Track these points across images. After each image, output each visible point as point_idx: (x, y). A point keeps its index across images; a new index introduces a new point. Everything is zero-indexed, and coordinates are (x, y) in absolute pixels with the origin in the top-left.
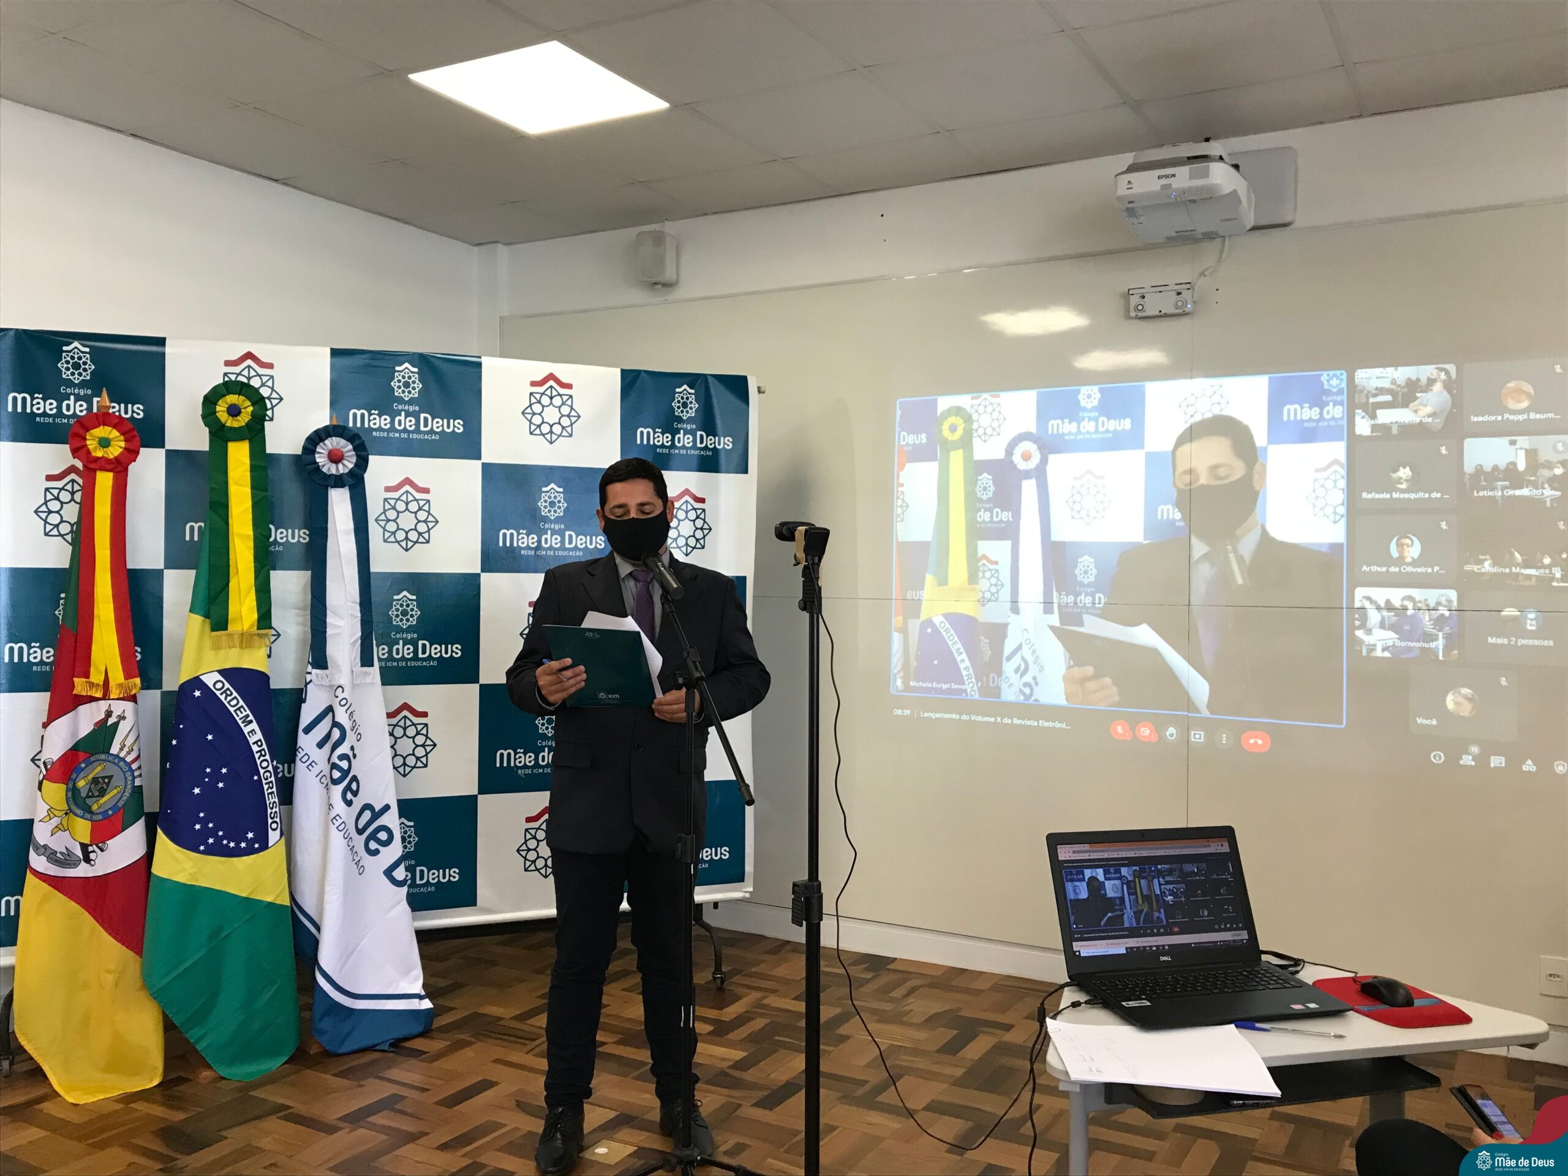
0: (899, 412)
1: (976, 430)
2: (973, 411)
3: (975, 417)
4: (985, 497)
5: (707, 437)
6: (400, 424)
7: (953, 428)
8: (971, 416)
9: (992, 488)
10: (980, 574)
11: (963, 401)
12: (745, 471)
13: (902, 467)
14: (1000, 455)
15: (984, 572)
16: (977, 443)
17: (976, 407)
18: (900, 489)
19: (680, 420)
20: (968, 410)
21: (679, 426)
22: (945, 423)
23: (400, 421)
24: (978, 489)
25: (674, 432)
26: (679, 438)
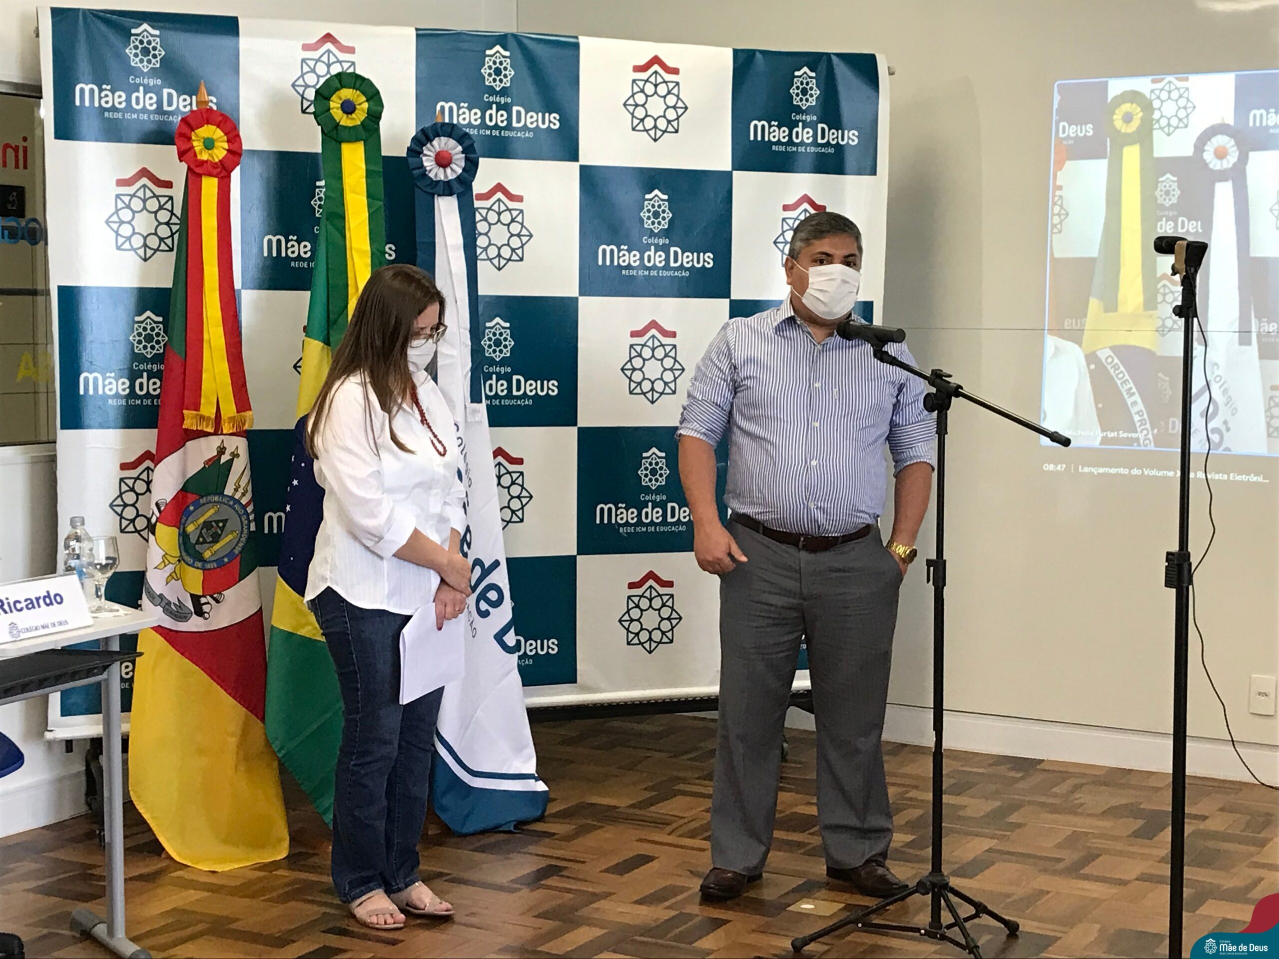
0: (1057, 98)
1: (1158, 121)
2: (1153, 97)
3: (1156, 104)
4: (1167, 203)
5: (830, 130)
6: (491, 120)
7: (1128, 118)
8: (1150, 103)
9: (1178, 193)
10: (1160, 298)
11: (1143, 85)
12: (873, 172)
13: (1060, 165)
14: (1189, 151)
15: (1164, 295)
16: (1157, 135)
17: (1157, 92)
18: (1058, 193)
19: (798, 110)
20: (1148, 96)
21: (798, 117)
22: (1117, 111)
23: (491, 115)
24: (1158, 193)
25: (792, 125)
26: (797, 133)
